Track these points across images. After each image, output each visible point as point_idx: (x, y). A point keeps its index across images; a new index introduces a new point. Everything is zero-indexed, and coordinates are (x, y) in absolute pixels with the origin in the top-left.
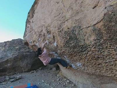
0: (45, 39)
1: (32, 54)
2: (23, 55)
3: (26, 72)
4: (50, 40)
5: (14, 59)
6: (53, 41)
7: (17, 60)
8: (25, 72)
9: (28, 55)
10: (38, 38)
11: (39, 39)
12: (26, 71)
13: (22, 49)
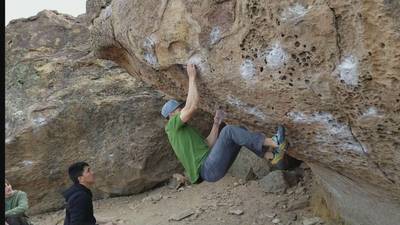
0: (261, 31)
1: (138, 100)
2: (91, 112)
3: (117, 196)
4: (301, 40)
5: (50, 135)
6: (334, 46)
7: (65, 138)
8: (113, 196)
9: (118, 108)
10: (206, 22)
11: (216, 33)
12: (116, 192)
13: (78, 72)
